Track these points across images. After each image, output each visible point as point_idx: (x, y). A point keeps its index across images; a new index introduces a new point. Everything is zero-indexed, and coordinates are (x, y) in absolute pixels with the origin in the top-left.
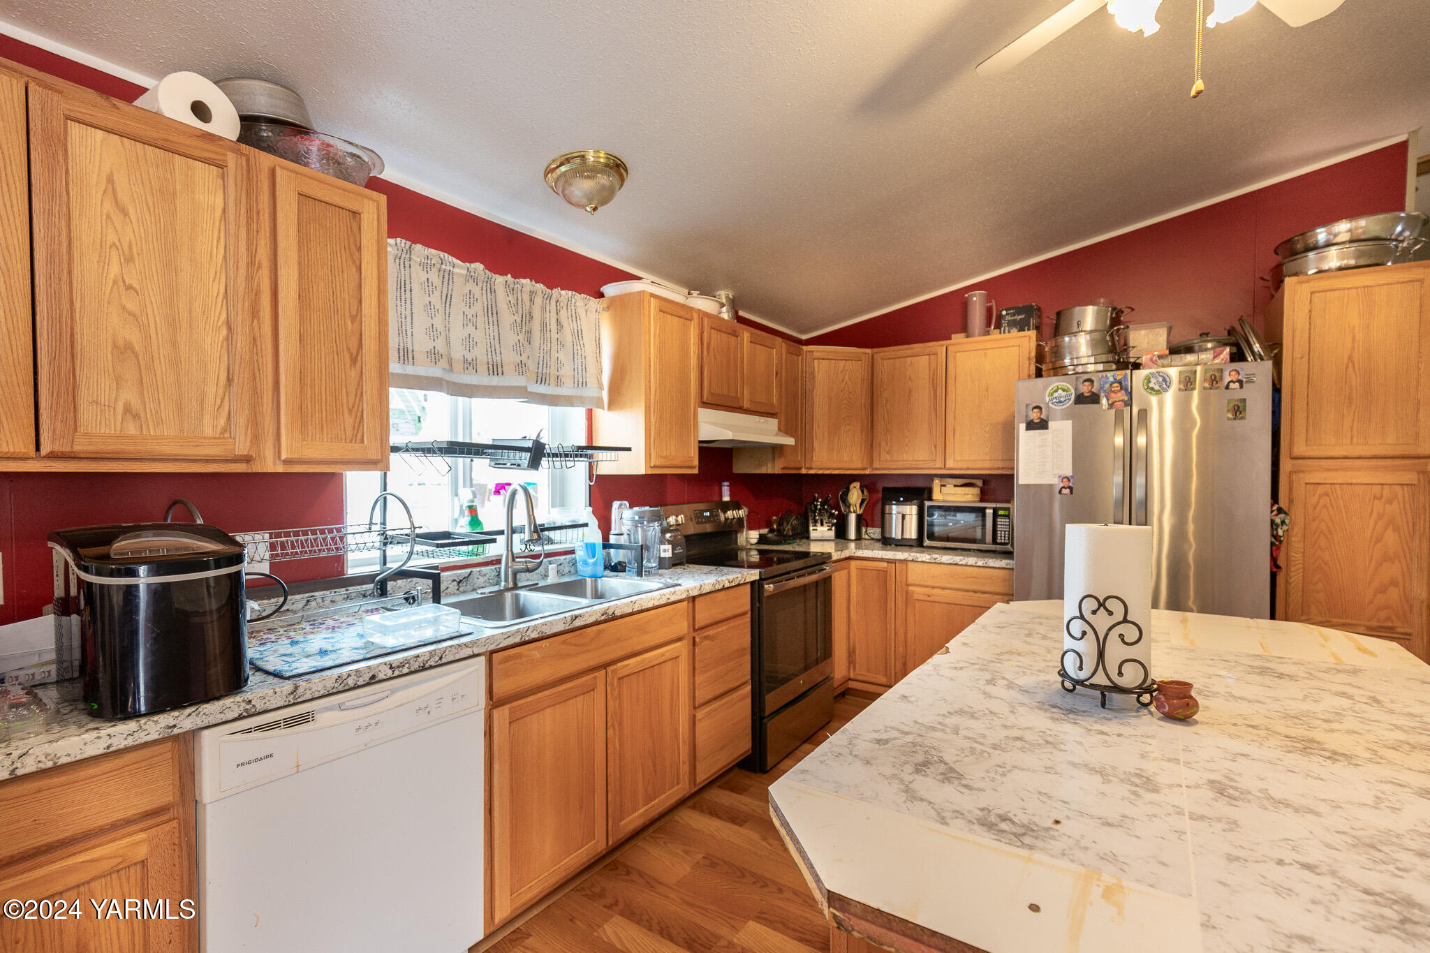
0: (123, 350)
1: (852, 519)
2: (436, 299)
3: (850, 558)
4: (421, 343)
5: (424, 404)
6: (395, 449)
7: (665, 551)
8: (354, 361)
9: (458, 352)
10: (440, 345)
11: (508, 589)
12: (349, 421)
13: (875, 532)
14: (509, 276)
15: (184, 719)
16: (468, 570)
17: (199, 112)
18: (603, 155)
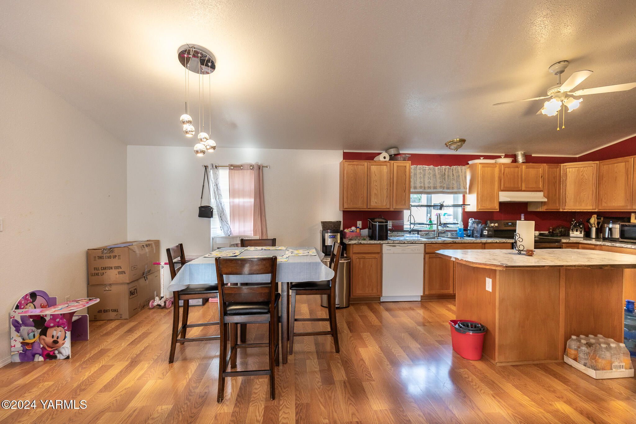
0: (375, 194)
1: (594, 230)
2: (422, 176)
4: (418, 185)
5: (420, 197)
6: (413, 206)
7: (485, 232)
8: (405, 191)
9: (427, 185)
10: (422, 185)
11: (436, 237)
12: (404, 202)
14: (439, 166)
15: (381, 242)
17: (385, 158)
18: (458, 139)
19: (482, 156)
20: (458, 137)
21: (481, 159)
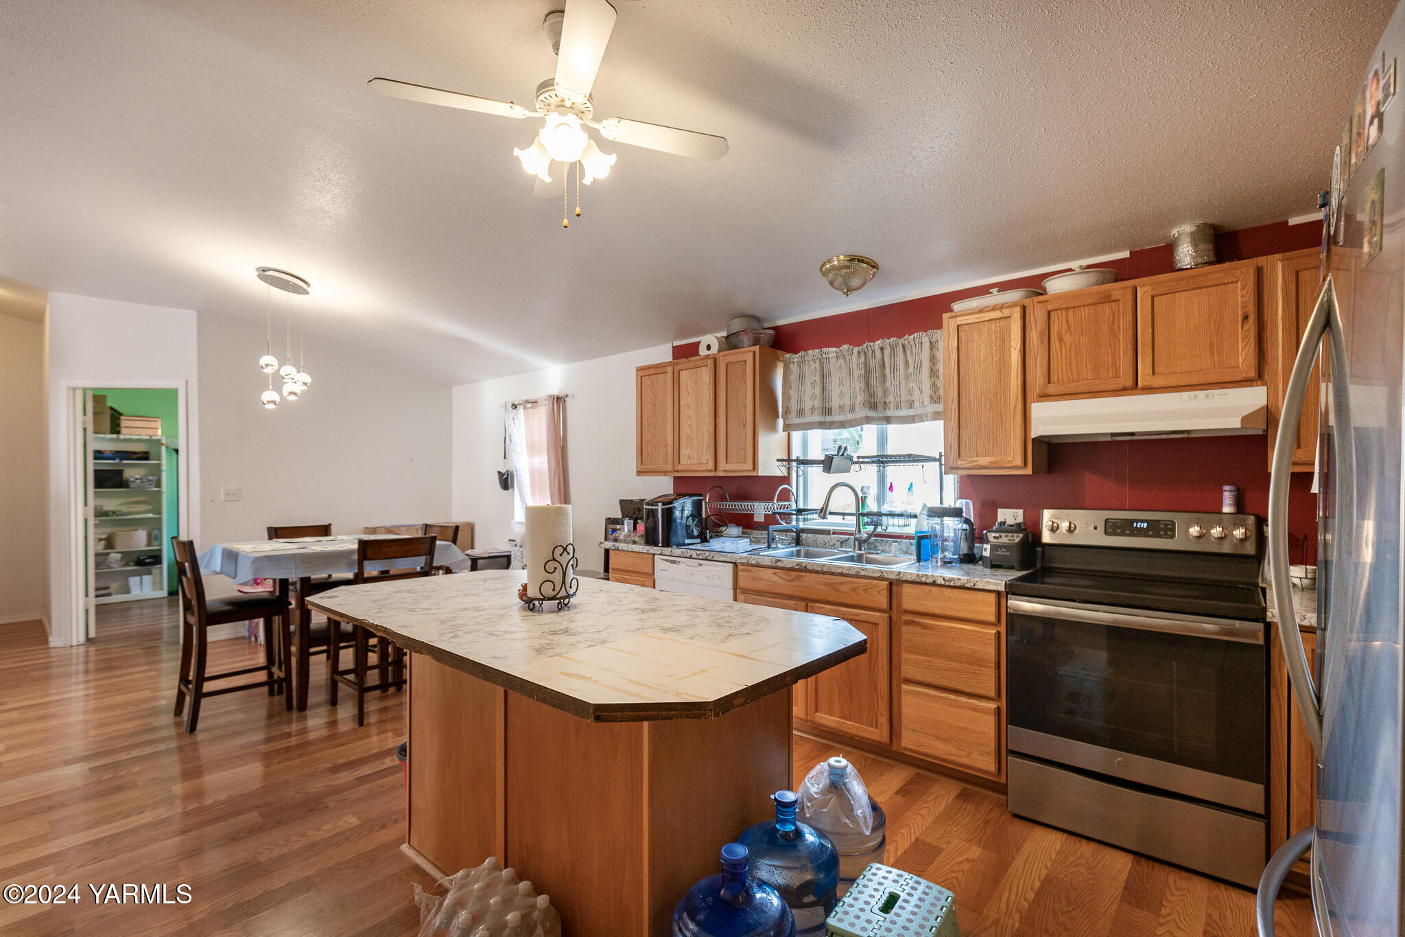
0: (688, 436)
2: (817, 377)
4: (808, 404)
5: (861, 433)
9: (837, 403)
12: (743, 453)
16: (848, 537)
17: (708, 348)
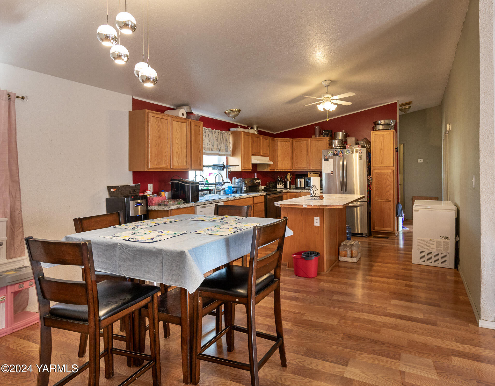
0: (177, 153)
1: (288, 183)
3: (287, 192)
6: (204, 166)
7: (245, 189)
8: (199, 151)
12: (199, 162)
13: (294, 186)
14: (215, 130)
17: (183, 114)
18: (237, 109)
19: (240, 126)
20: (236, 107)
21: (238, 127)
